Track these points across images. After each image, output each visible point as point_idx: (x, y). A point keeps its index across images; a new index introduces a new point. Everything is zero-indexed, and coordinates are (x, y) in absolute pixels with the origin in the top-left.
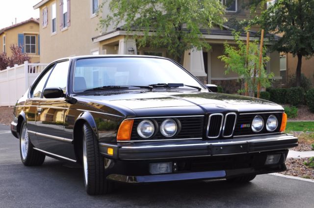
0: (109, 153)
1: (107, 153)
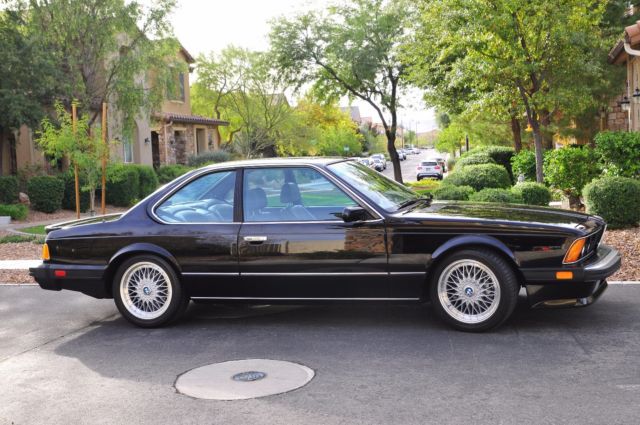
0: (558, 277)
1: (554, 278)
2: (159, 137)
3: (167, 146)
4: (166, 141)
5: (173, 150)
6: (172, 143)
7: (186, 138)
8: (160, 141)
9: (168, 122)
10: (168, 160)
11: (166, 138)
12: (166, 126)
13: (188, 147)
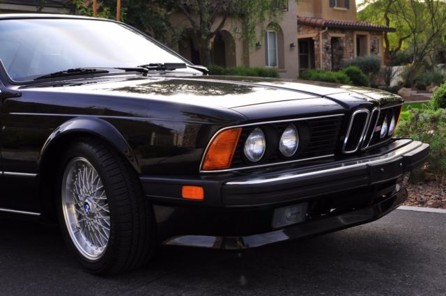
0: (184, 196)
1: (181, 196)
2: (315, 43)
3: (322, 52)
4: (321, 47)
5: (329, 56)
6: (327, 49)
7: (344, 44)
8: (316, 47)
9: (324, 28)
10: (322, 65)
11: (321, 44)
12: (321, 32)
13: (347, 53)
